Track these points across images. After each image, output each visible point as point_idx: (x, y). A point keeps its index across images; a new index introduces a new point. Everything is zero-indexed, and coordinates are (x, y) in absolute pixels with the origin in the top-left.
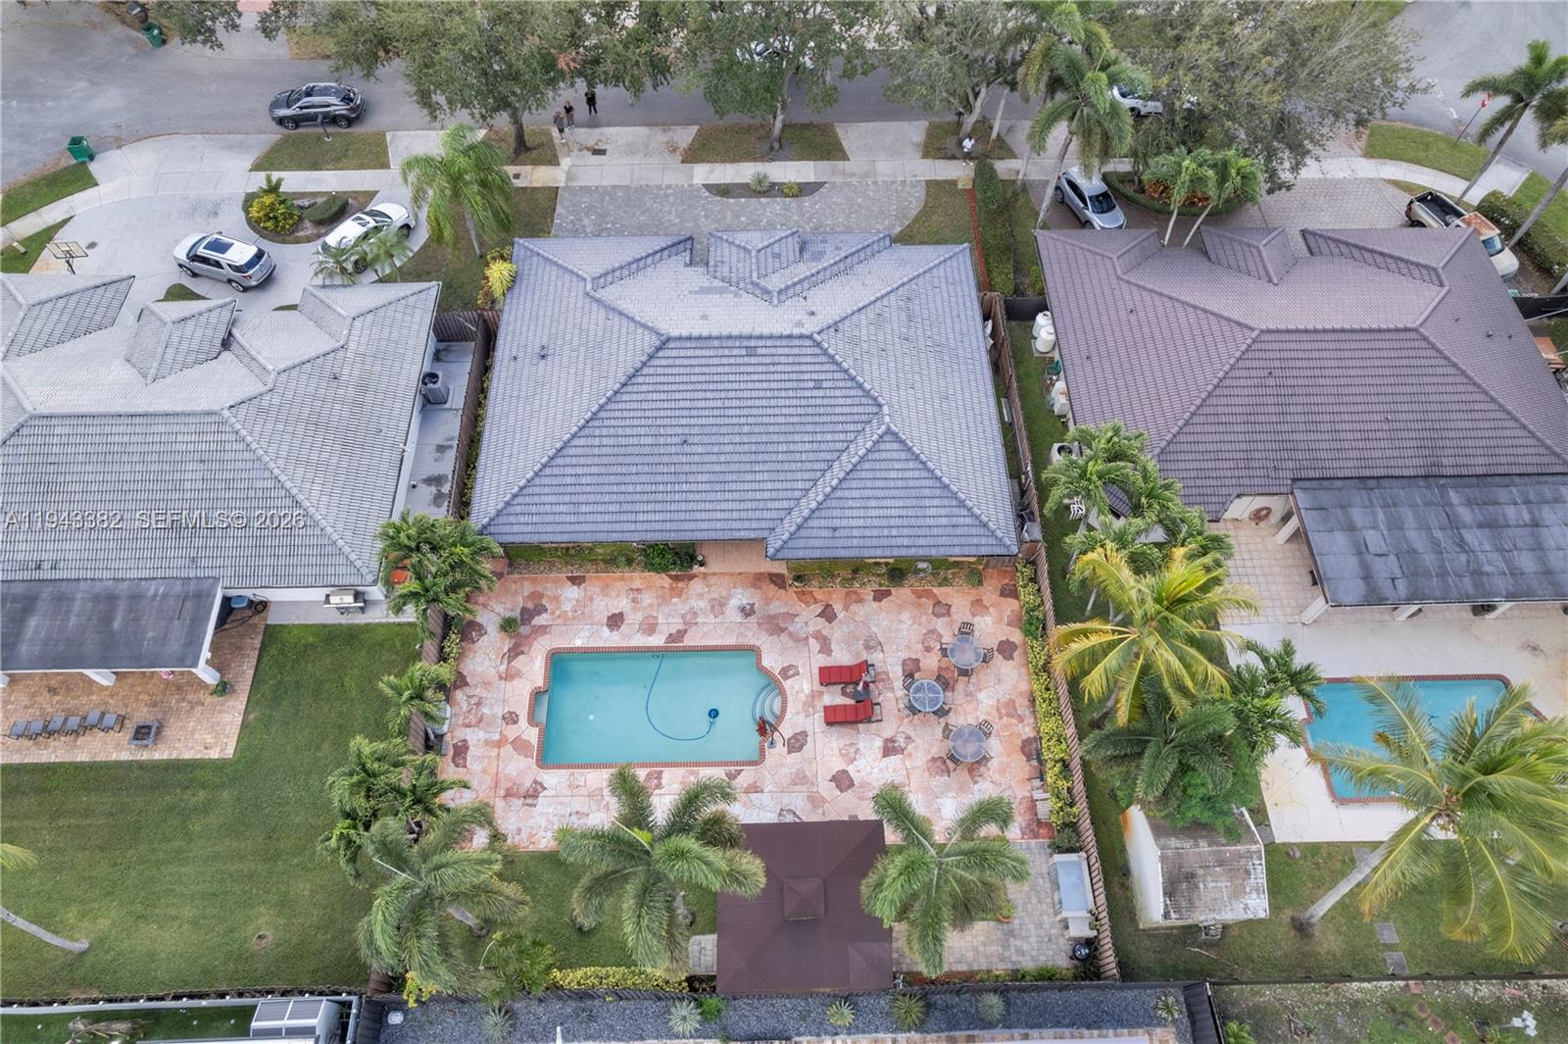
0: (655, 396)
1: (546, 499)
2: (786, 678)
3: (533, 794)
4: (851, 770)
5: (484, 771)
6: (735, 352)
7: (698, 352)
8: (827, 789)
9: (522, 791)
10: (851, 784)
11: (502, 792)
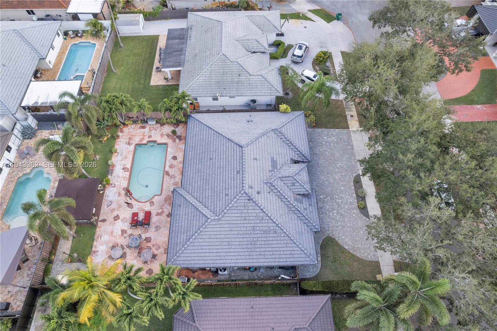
0: (225, 148)
1: (198, 128)
2: (150, 203)
3: (129, 144)
4: (120, 220)
5: (137, 133)
6: (238, 168)
7: (238, 157)
8: (115, 213)
9: (130, 141)
10: (115, 220)
11: (131, 137)
